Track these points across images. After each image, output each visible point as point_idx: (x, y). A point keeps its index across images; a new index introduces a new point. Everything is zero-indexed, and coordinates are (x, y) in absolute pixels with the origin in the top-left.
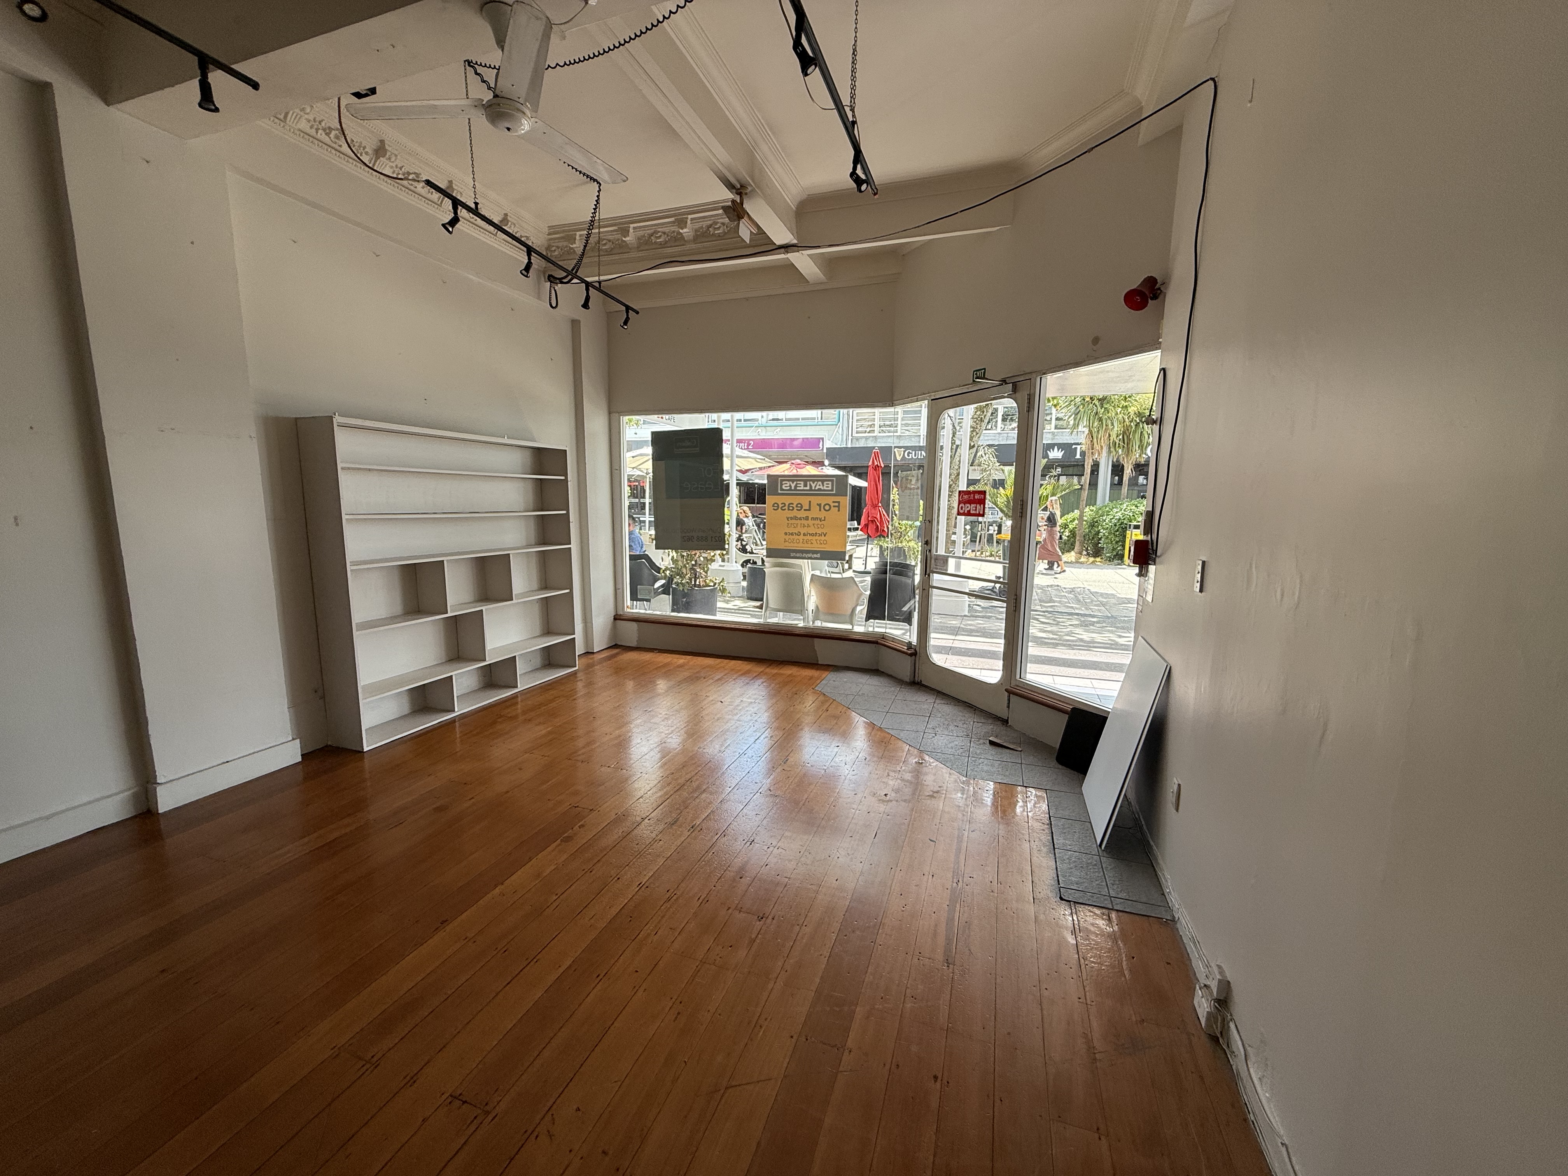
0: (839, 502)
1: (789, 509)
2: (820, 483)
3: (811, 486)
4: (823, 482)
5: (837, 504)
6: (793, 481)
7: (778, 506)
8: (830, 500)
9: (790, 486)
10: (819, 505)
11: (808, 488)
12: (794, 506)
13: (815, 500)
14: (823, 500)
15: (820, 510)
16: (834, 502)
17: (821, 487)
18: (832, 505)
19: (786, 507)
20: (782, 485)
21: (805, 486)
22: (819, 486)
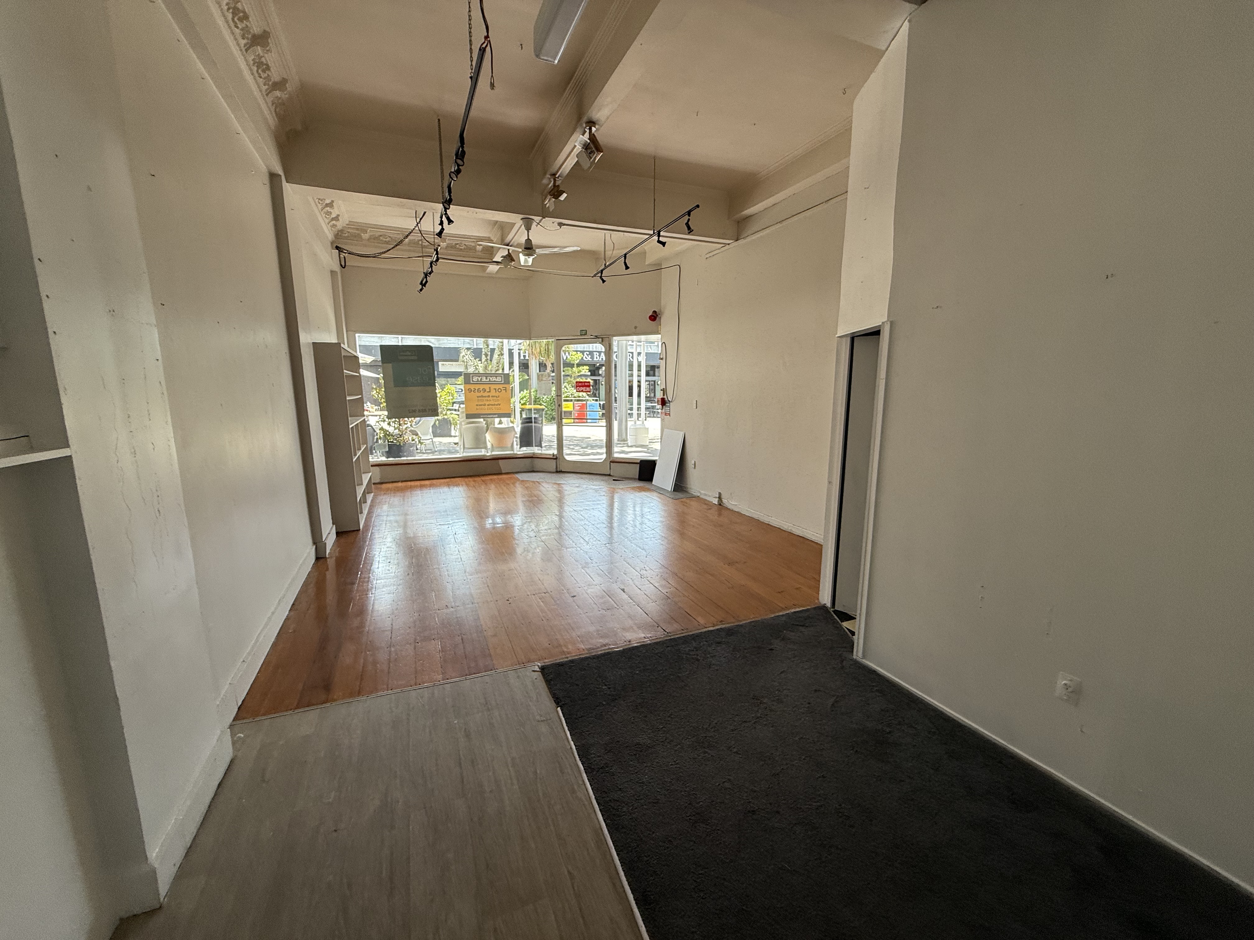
0: (506, 388)
1: (478, 392)
2: (494, 377)
3: (490, 379)
4: (496, 377)
5: (504, 389)
6: (479, 376)
7: (471, 390)
8: (501, 386)
9: (478, 379)
10: (495, 389)
11: (488, 380)
12: (481, 390)
13: (493, 387)
14: (497, 387)
15: (496, 392)
16: (503, 387)
17: (496, 380)
18: (502, 389)
19: (476, 391)
20: (472, 378)
21: (486, 379)
22: (494, 379)
